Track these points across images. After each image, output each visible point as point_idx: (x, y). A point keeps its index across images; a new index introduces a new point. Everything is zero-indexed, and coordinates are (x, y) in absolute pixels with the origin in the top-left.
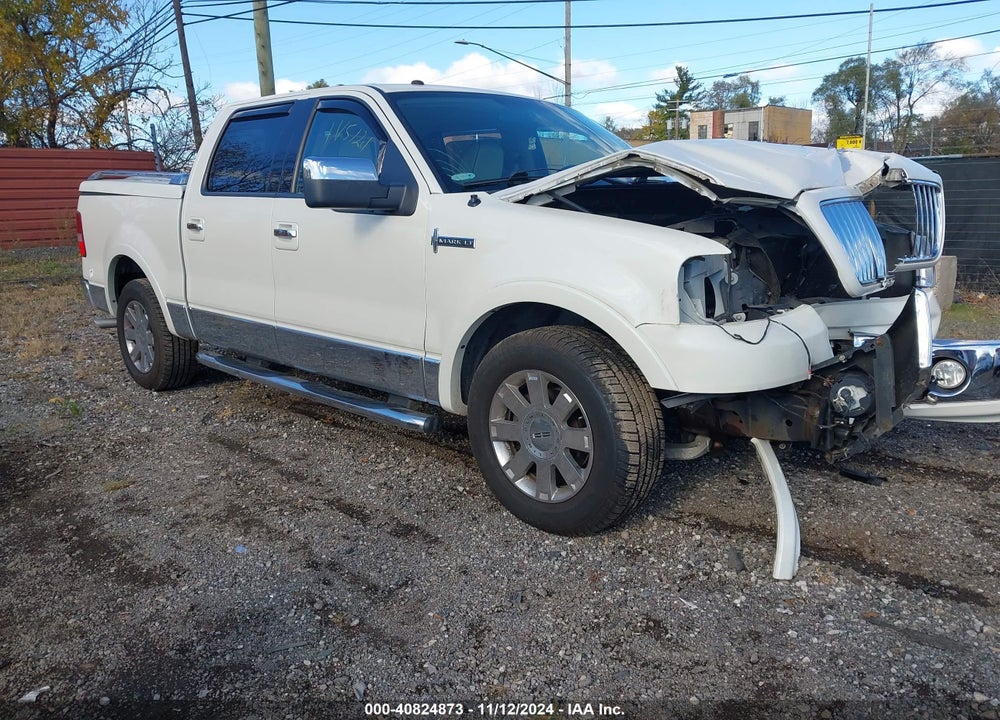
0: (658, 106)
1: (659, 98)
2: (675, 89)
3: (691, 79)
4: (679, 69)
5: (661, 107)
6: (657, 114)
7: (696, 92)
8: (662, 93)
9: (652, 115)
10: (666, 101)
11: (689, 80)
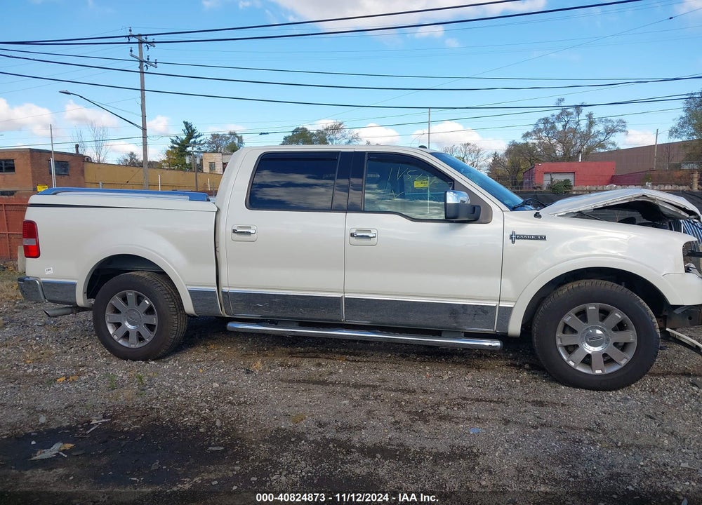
0: (172, 147)
1: (173, 141)
2: (184, 137)
3: (194, 130)
4: (186, 123)
5: (175, 148)
6: (172, 152)
7: (198, 140)
8: (175, 139)
9: (168, 153)
10: (178, 144)
11: (193, 131)
